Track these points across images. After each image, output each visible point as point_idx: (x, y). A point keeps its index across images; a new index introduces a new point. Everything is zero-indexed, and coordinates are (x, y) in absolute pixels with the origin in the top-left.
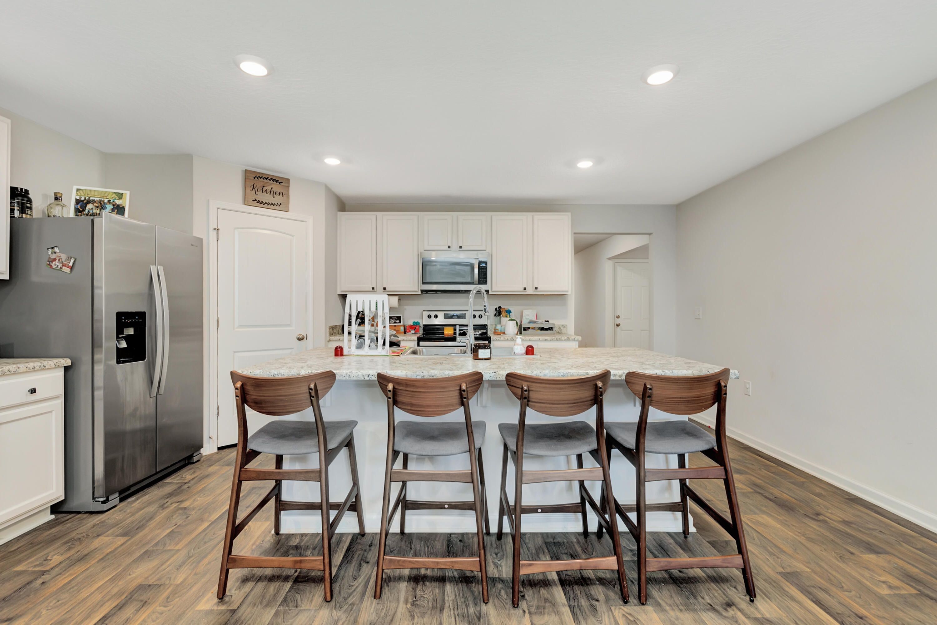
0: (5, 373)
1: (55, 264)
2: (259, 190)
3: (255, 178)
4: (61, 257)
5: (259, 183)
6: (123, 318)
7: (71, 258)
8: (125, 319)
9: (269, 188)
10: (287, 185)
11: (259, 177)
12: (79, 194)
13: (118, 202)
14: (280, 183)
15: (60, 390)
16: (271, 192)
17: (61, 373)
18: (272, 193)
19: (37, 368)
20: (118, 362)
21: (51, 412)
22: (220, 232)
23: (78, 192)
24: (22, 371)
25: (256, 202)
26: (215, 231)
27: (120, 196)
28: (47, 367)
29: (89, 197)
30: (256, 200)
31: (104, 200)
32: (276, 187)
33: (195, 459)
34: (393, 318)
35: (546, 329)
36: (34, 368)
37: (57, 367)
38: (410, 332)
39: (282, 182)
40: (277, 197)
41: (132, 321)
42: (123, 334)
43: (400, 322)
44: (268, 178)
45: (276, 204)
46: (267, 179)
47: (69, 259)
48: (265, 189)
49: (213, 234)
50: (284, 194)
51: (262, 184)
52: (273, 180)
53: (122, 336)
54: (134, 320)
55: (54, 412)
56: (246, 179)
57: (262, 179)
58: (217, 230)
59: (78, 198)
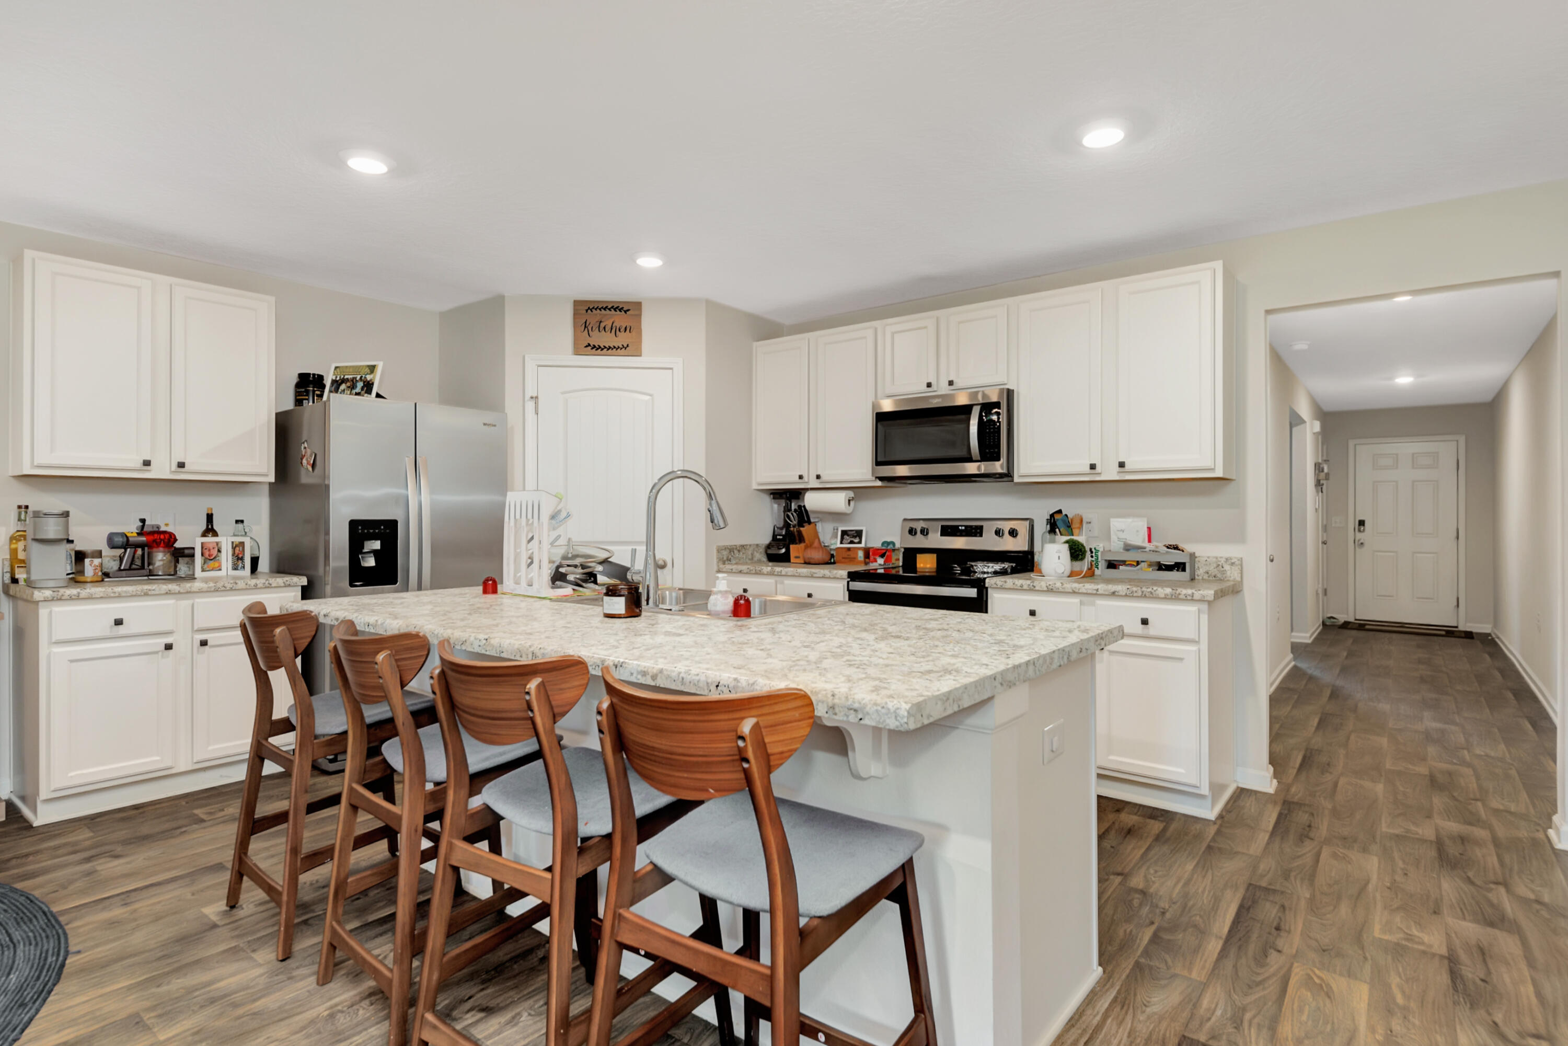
1: (305, 461)
2: (593, 329)
3: (587, 311)
4: (307, 453)
5: (593, 318)
6: (361, 527)
7: (312, 453)
8: (364, 529)
9: (608, 324)
10: (636, 313)
11: (593, 308)
13: (369, 377)
14: (625, 312)
16: (611, 329)
17: (296, 593)
18: (614, 329)
19: (261, 586)
20: (352, 585)
22: (538, 401)
24: (239, 588)
25: (590, 348)
26: (533, 401)
27: (372, 369)
28: (274, 586)
29: (346, 376)
30: (589, 345)
31: (356, 378)
32: (620, 320)
34: (850, 533)
35: (1169, 568)
36: (256, 586)
38: (876, 561)
39: (628, 310)
40: (622, 335)
41: (376, 531)
43: (860, 542)
44: (607, 307)
45: (621, 346)
46: (605, 309)
47: (311, 455)
48: (602, 325)
49: (530, 405)
50: (633, 329)
51: (598, 318)
52: (615, 310)
56: (576, 314)
57: (598, 310)
58: (535, 399)
59: (334, 378)
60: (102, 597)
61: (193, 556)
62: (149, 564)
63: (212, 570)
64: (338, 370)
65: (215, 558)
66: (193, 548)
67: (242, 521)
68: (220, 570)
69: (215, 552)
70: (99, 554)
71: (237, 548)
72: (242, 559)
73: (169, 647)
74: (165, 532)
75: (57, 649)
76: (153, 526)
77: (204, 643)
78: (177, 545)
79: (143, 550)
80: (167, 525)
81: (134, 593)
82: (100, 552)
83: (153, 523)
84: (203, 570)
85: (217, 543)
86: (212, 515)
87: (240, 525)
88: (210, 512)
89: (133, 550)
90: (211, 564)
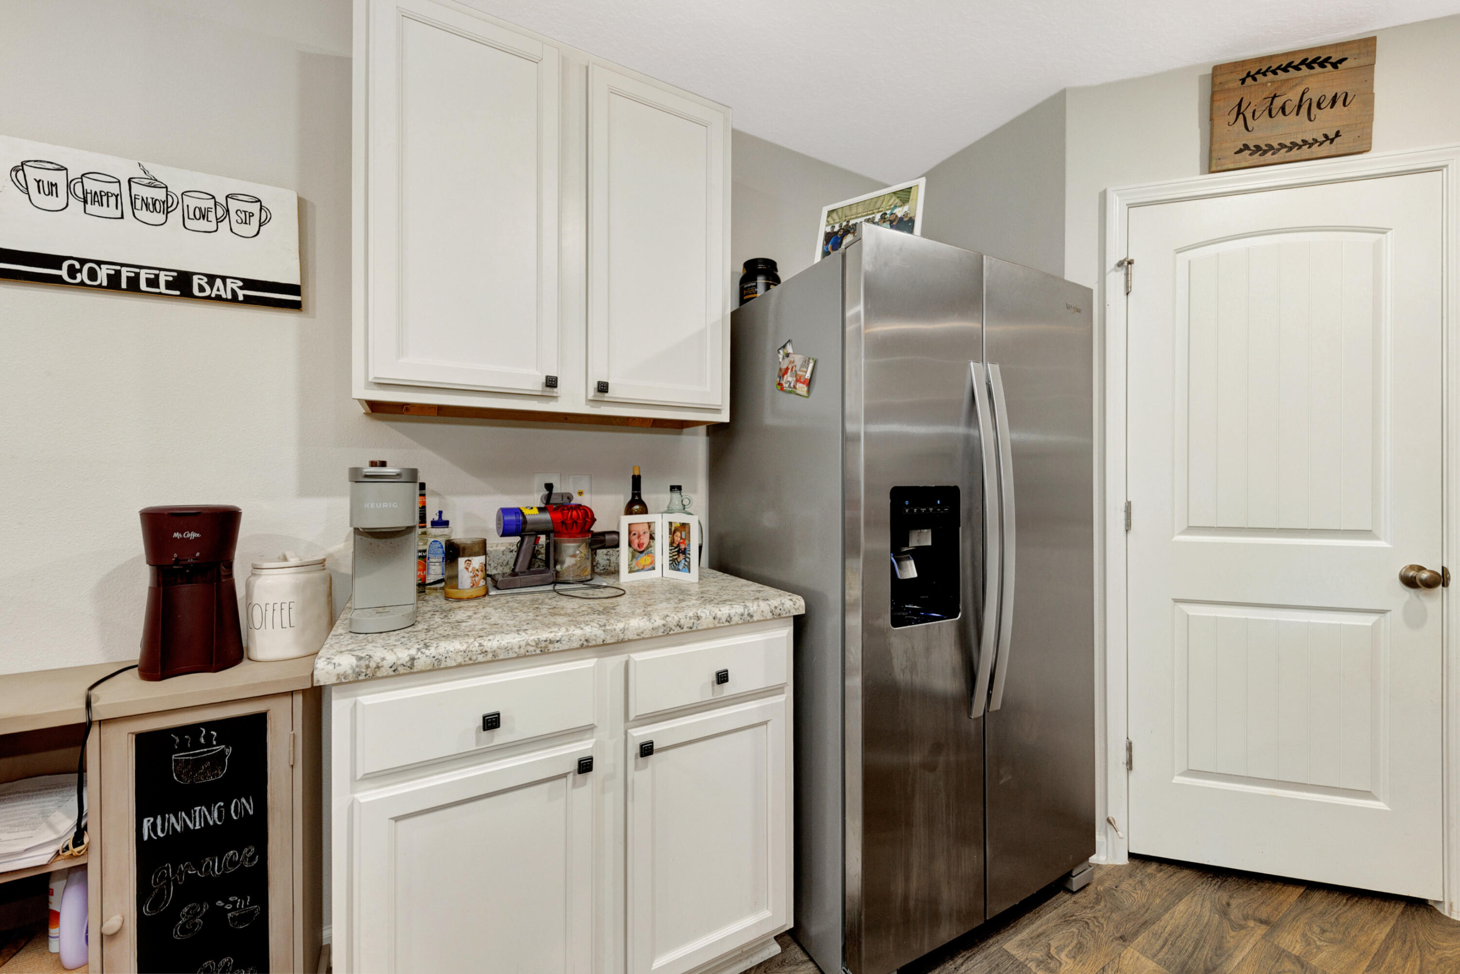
0: (671, 629)
1: (789, 378)
2: (1257, 114)
3: (1244, 80)
4: (796, 363)
5: (1258, 92)
6: (907, 503)
7: (809, 359)
8: (911, 506)
10: (1363, 61)
11: (1258, 72)
12: (832, 222)
13: (900, 212)
14: (1335, 66)
15: (785, 673)
16: (1300, 106)
17: (786, 633)
18: (1305, 107)
19: (736, 619)
20: (897, 621)
21: (765, 723)
22: (1134, 269)
23: (830, 219)
24: (704, 627)
25: (1247, 152)
26: (1121, 273)
27: (904, 196)
28: (755, 618)
29: (848, 222)
30: (1247, 147)
32: (1320, 84)
33: (1076, 882)
36: (729, 619)
37: (777, 616)
39: (1343, 60)
40: (1324, 115)
41: (928, 510)
42: (907, 546)
44: (1290, 64)
45: (1321, 139)
46: (1285, 69)
47: (806, 363)
48: (1278, 102)
49: (1116, 279)
50: (1353, 96)
51: (1269, 91)
52: (1310, 66)
53: (906, 549)
54: (931, 509)
55: (770, 724)
56: (1214, 94)
57: (1270, 74)
58: (1126, 264)
59: (829, 230)
60: (460, 666)
61: (617, 545)
62: (556, 562)
63: (643, 569)
64: (835, 215)
65: (647, 548)
66: (618, 533)
67: (679, 488)
68: (654, 569)
69: (645, 540)
70: (482, 548)
71: (678, 534)
72: (684, 552)
73: (585, 766)
74: (579, 507)
75: (368, 795)
76: (562, 495)
77: (647, 750)
78: (596, 528)
79: (548, 537)
80: (581, 493)
81: (522, 651)
82: (484, 543)
83: (563, 491)
84: (631, 571)
85: (649, 524)
86: (639, 477)
87: (676, 495)
88: (637, 473)
89: (533, 539)
90: (644, 560)
